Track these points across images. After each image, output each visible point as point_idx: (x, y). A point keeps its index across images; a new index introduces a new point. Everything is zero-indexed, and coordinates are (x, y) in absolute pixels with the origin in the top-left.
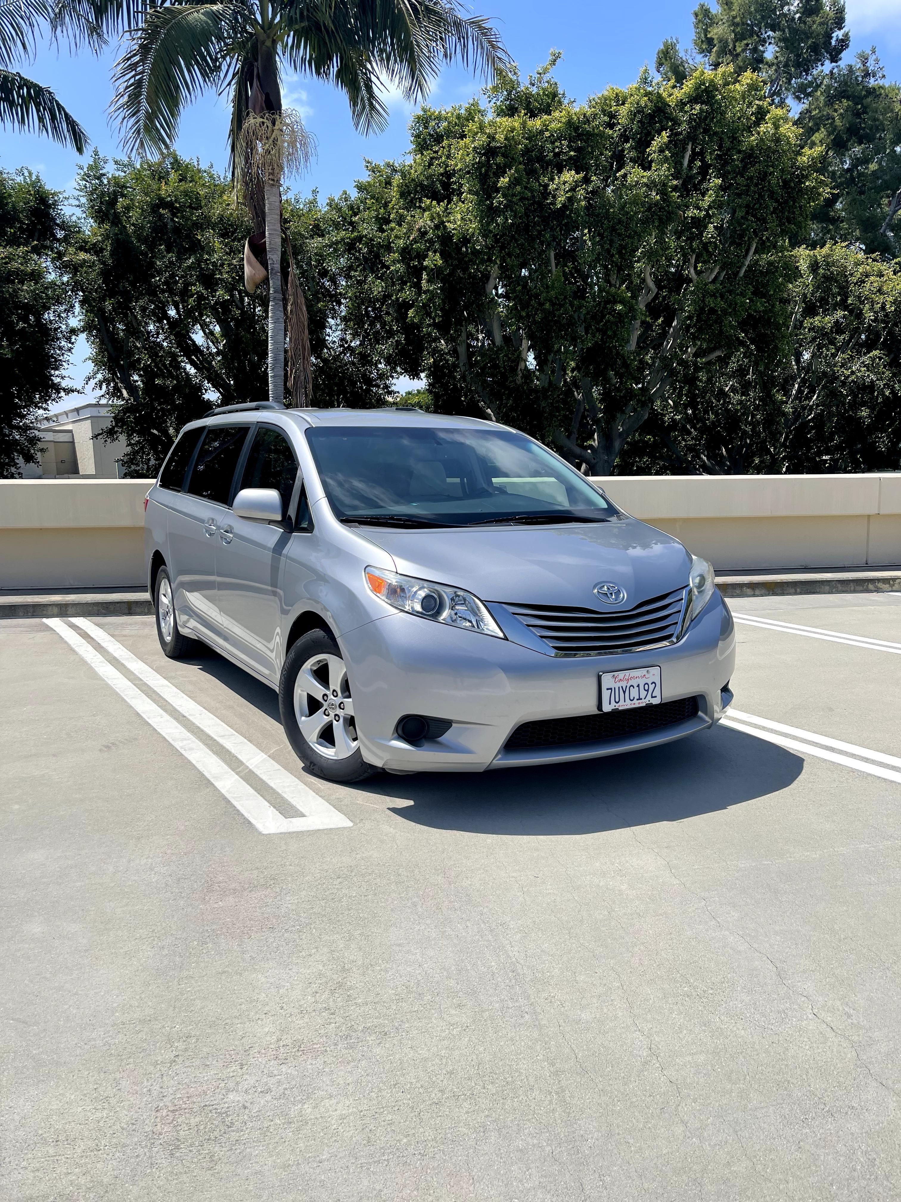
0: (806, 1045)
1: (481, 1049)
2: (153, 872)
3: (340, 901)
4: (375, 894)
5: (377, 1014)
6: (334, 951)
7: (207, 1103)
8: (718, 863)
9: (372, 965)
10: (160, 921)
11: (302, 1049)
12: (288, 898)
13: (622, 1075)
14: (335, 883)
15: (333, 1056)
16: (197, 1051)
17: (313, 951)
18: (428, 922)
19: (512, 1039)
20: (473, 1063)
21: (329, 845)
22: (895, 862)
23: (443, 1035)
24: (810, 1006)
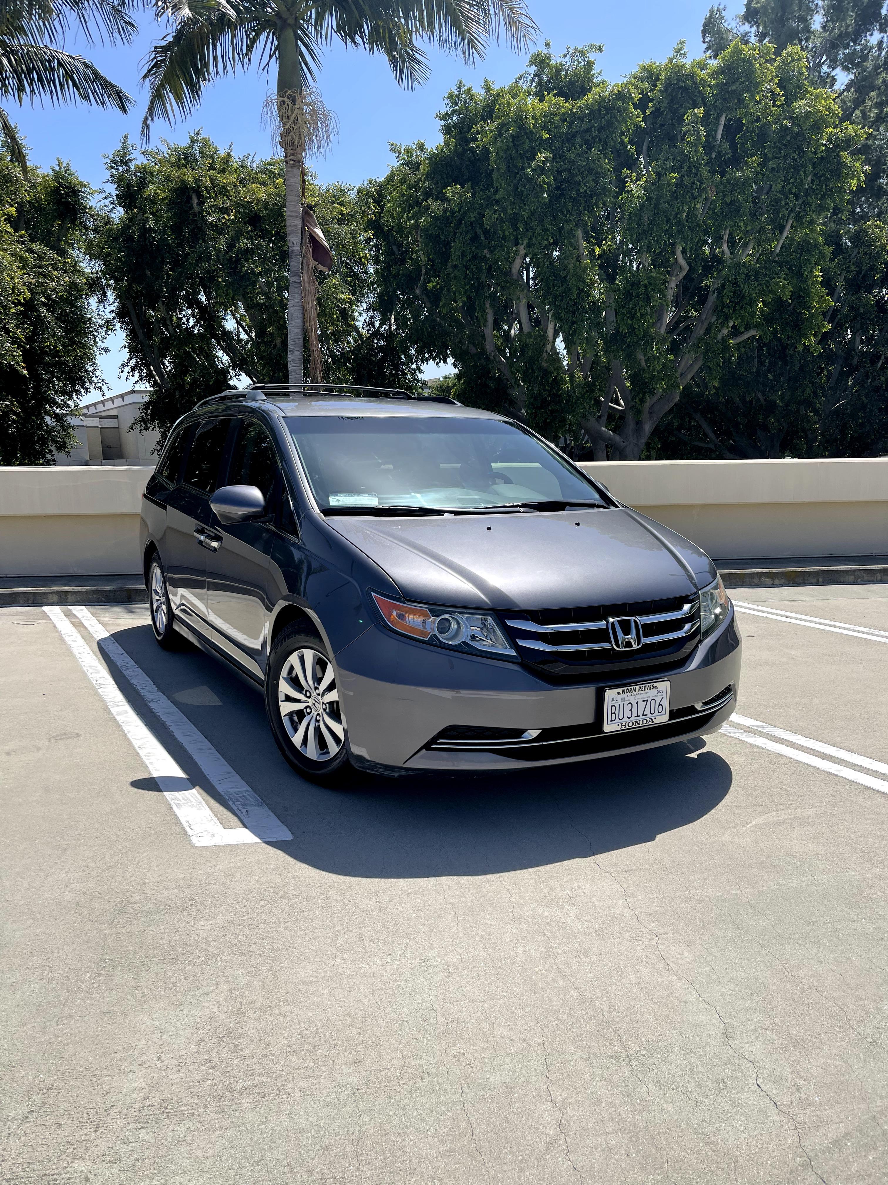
0: (741, 1125)
1: (367, 1119)
2: (68, 889)
3: (257, 927)
4: (296, 921)
5: (262, 1070)
6: (234, 989)
7: (47, 1172)
8: (681, 891)
9: (271, 1008)
10: (58, 947)
11: (167, 1111)
12: (202, 923)
13: (520, 1158)
14: (256, 906)
15: (199, 1122)
16: (54, 1107)
17: (212, 988)
18: (346, 956)
19: (404, 1108)
20: (353, 1137)
21: (262, 861)
22: (880, 894)
23: (329, 1099)
24: (755, 1075)
